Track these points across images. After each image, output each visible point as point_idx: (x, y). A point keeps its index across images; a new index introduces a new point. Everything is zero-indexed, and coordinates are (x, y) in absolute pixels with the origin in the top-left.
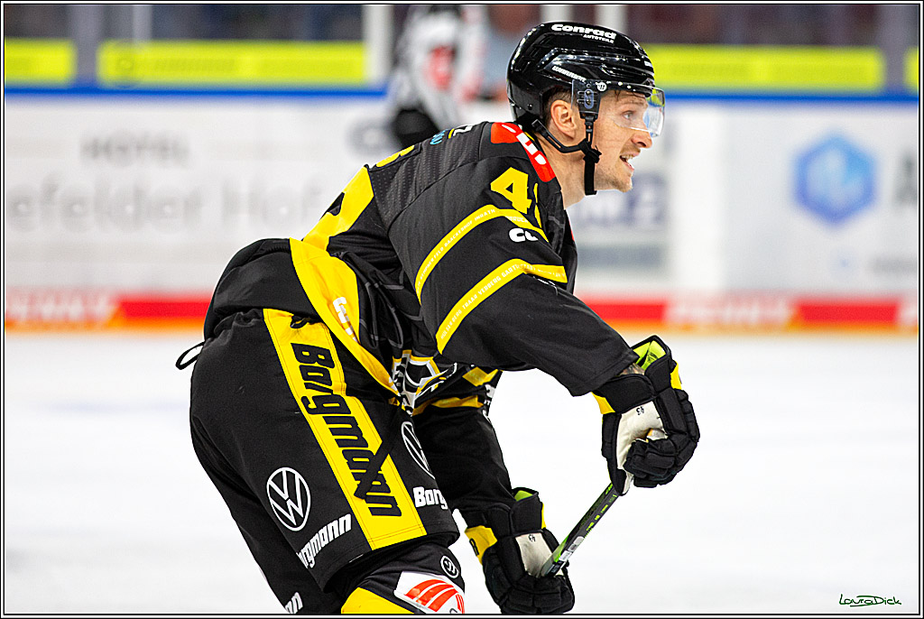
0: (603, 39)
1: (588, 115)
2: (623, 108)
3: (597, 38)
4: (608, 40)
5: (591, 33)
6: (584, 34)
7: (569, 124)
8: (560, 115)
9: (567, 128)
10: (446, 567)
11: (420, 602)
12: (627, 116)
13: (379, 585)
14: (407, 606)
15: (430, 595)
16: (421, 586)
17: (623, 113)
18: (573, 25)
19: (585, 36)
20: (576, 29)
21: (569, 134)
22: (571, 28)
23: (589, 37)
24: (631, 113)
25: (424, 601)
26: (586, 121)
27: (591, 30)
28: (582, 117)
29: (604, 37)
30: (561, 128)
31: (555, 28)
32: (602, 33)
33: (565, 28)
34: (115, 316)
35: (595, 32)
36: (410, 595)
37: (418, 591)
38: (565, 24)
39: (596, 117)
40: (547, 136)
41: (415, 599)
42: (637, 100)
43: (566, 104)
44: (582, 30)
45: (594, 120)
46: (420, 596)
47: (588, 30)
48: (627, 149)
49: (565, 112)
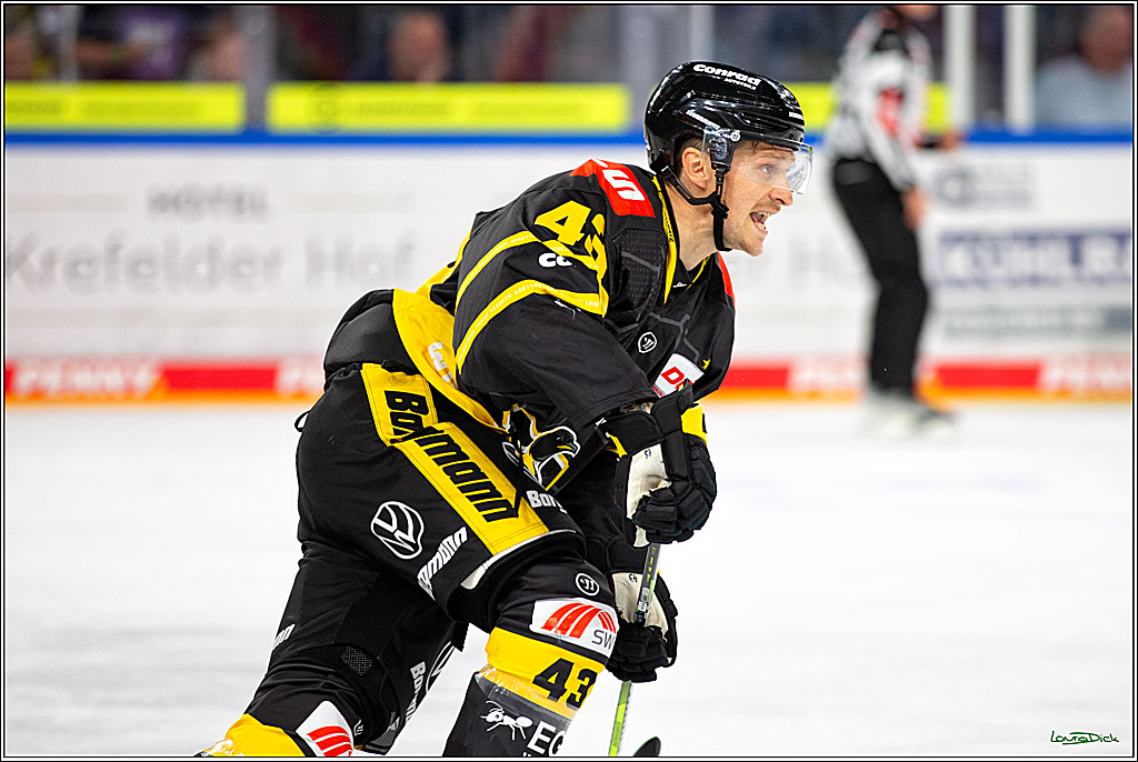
0: (745, 85)
1: (719, 166)
2: (760, 161)
3: (738, 83)
4: (749, 86)
5: (734, 78)
6: (725, 77)
7: (701, 174)
8: (691, 164)
9: (698, 178)
10: (583, 585)
11: (559, 632)
12: (765, 170)
13: (513, 621)
14: (546, 639)
15: (568, 622)
16: (558, 615)
17: (761, 166)
18: (717, 66)
19: (726, 80)
20: (718, 71)
21: (699, 184)
22: (713, 70)
23: (730, 81)
24: (769, 166)
25: (563, 629)
26: (717, 172)
27: (735, 74)
28: (713, 168)
29: (746, 82)
30: (691, 177)
31: (696, 68)
32: (745, 78)
33: (707, 70)
34: (157, 387)
35: (738, 76)
36: (548, 626)
37: (555, 620)
38: (708, 64)
39: (727, 169)
40: (676, 185)
41: (554, 630)
42: (777, 154)
43: (697, 151)
44: (725, 73)
45: (726, 172)
46: (558, 625)
47: (731, 74)
48: (761, 205)
49: (697, 160)
